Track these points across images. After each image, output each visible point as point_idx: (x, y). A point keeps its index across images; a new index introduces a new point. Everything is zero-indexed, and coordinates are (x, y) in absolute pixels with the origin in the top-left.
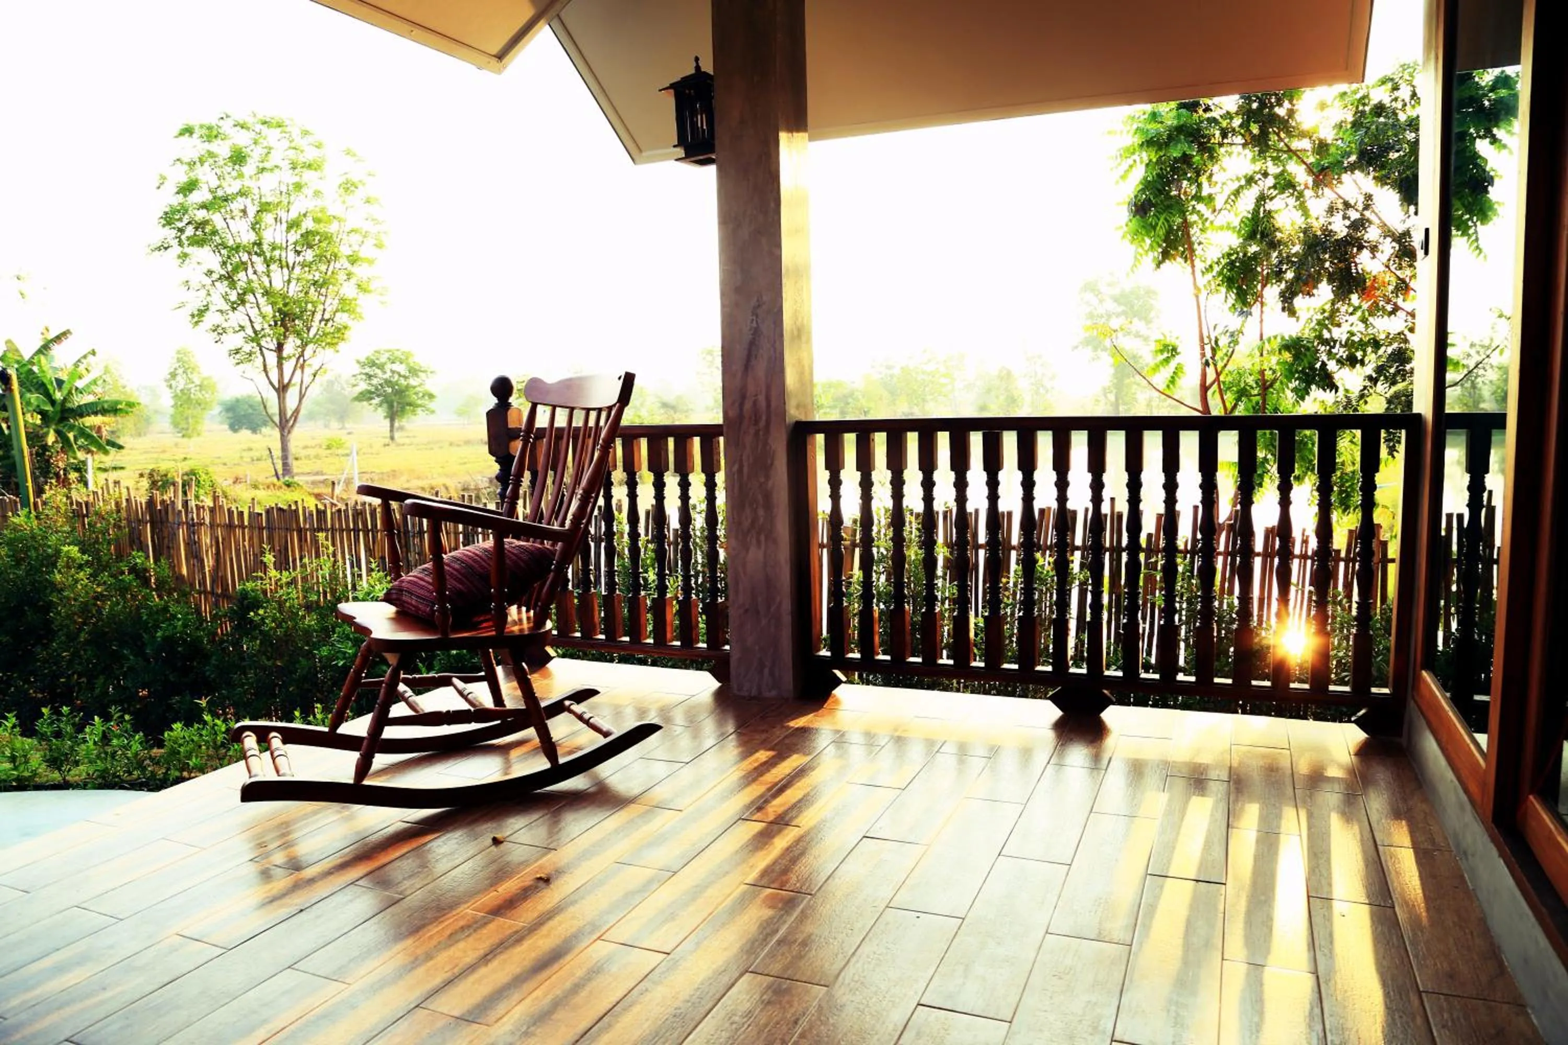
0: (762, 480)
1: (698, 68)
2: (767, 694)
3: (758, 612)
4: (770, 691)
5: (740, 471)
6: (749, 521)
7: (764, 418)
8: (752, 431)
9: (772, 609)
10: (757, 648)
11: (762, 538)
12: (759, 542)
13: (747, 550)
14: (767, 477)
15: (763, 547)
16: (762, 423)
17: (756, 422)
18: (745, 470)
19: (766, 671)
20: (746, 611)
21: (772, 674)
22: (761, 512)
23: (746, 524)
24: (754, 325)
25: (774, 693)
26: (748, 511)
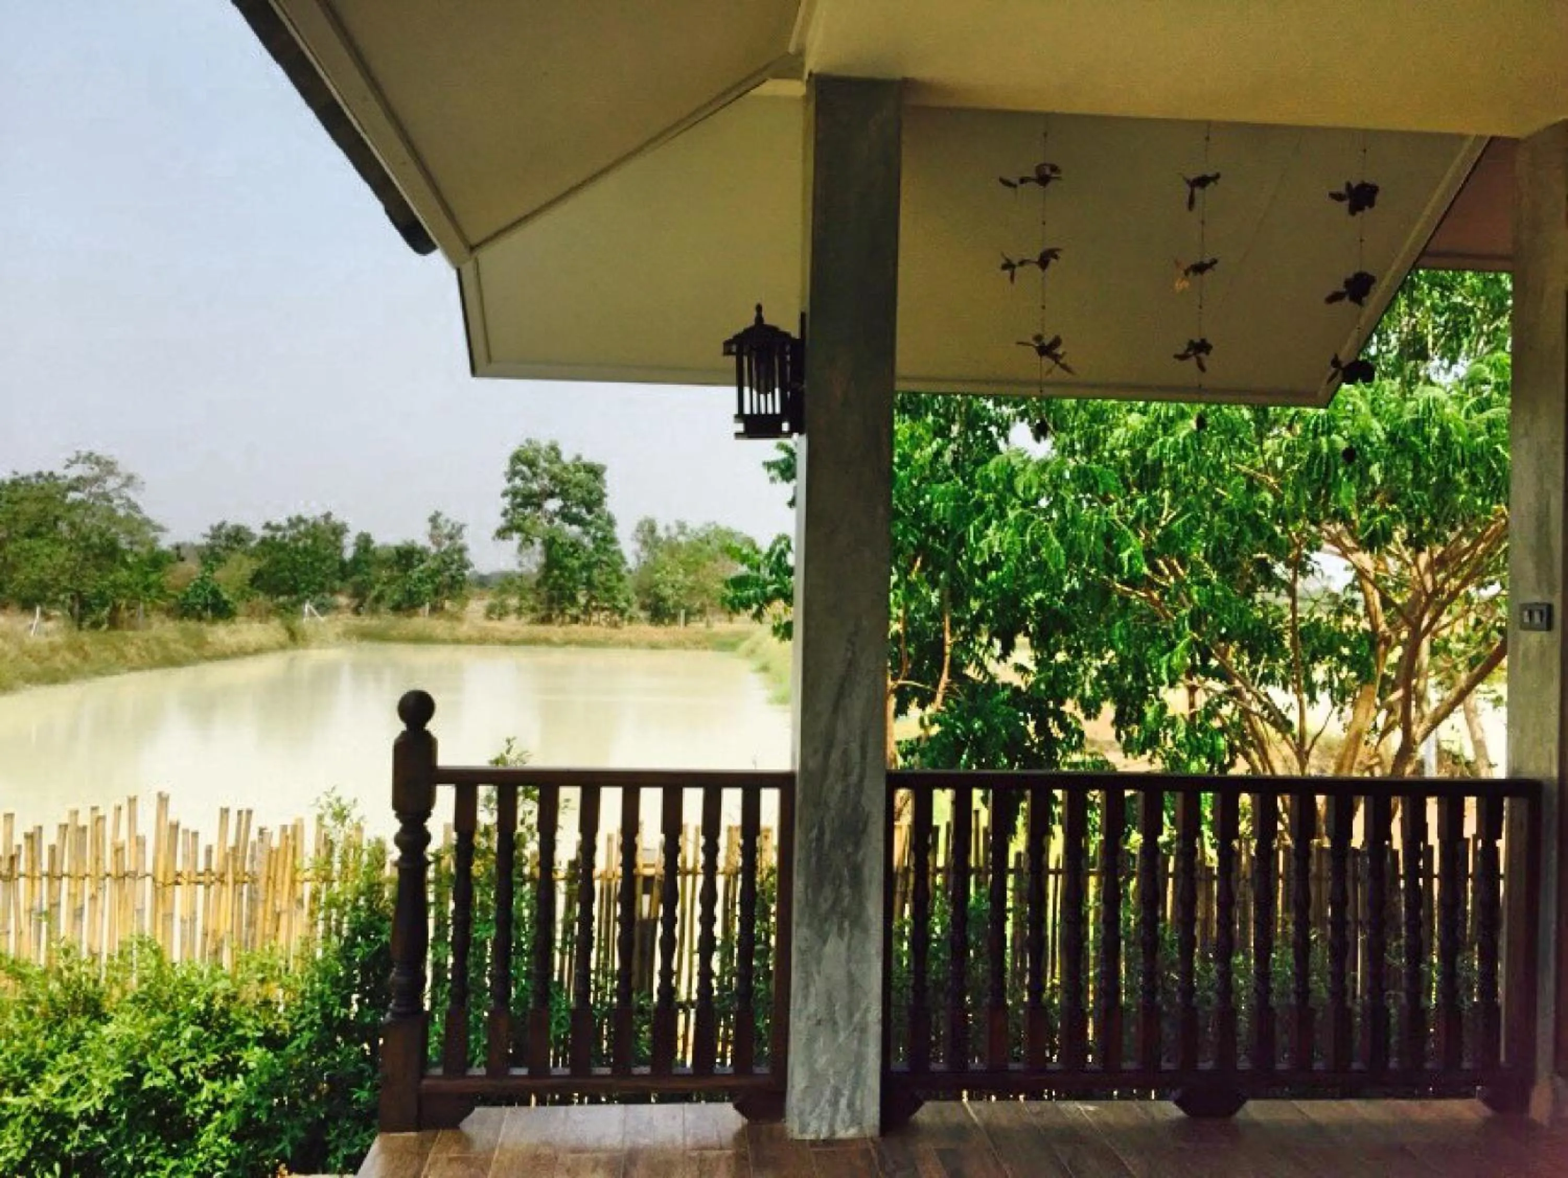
0: (850, 849)
1: (759, 319)
2: (841, 1134)
3: (835, 1023)
4: (847, 1129)
5: (820, 838)
6: (830, 902)
7: (857, 771)
8: (839, 788)
9: (857, 1017)
10: (831, 1072)
11: (846, 924)
12: (841, 930)
13: (825, 942)
14: (857, 845)
15: (846, 939)
16: (854, 778)
17: (846, 775)
18: (828, 837)
19: (843, 1102)
20: (819, 1023)
21: (851, 1105)
22: (846, 891)
23: (824, 907)
24: (849, 655)
25: (852, 1132)
26: (828, 891)
